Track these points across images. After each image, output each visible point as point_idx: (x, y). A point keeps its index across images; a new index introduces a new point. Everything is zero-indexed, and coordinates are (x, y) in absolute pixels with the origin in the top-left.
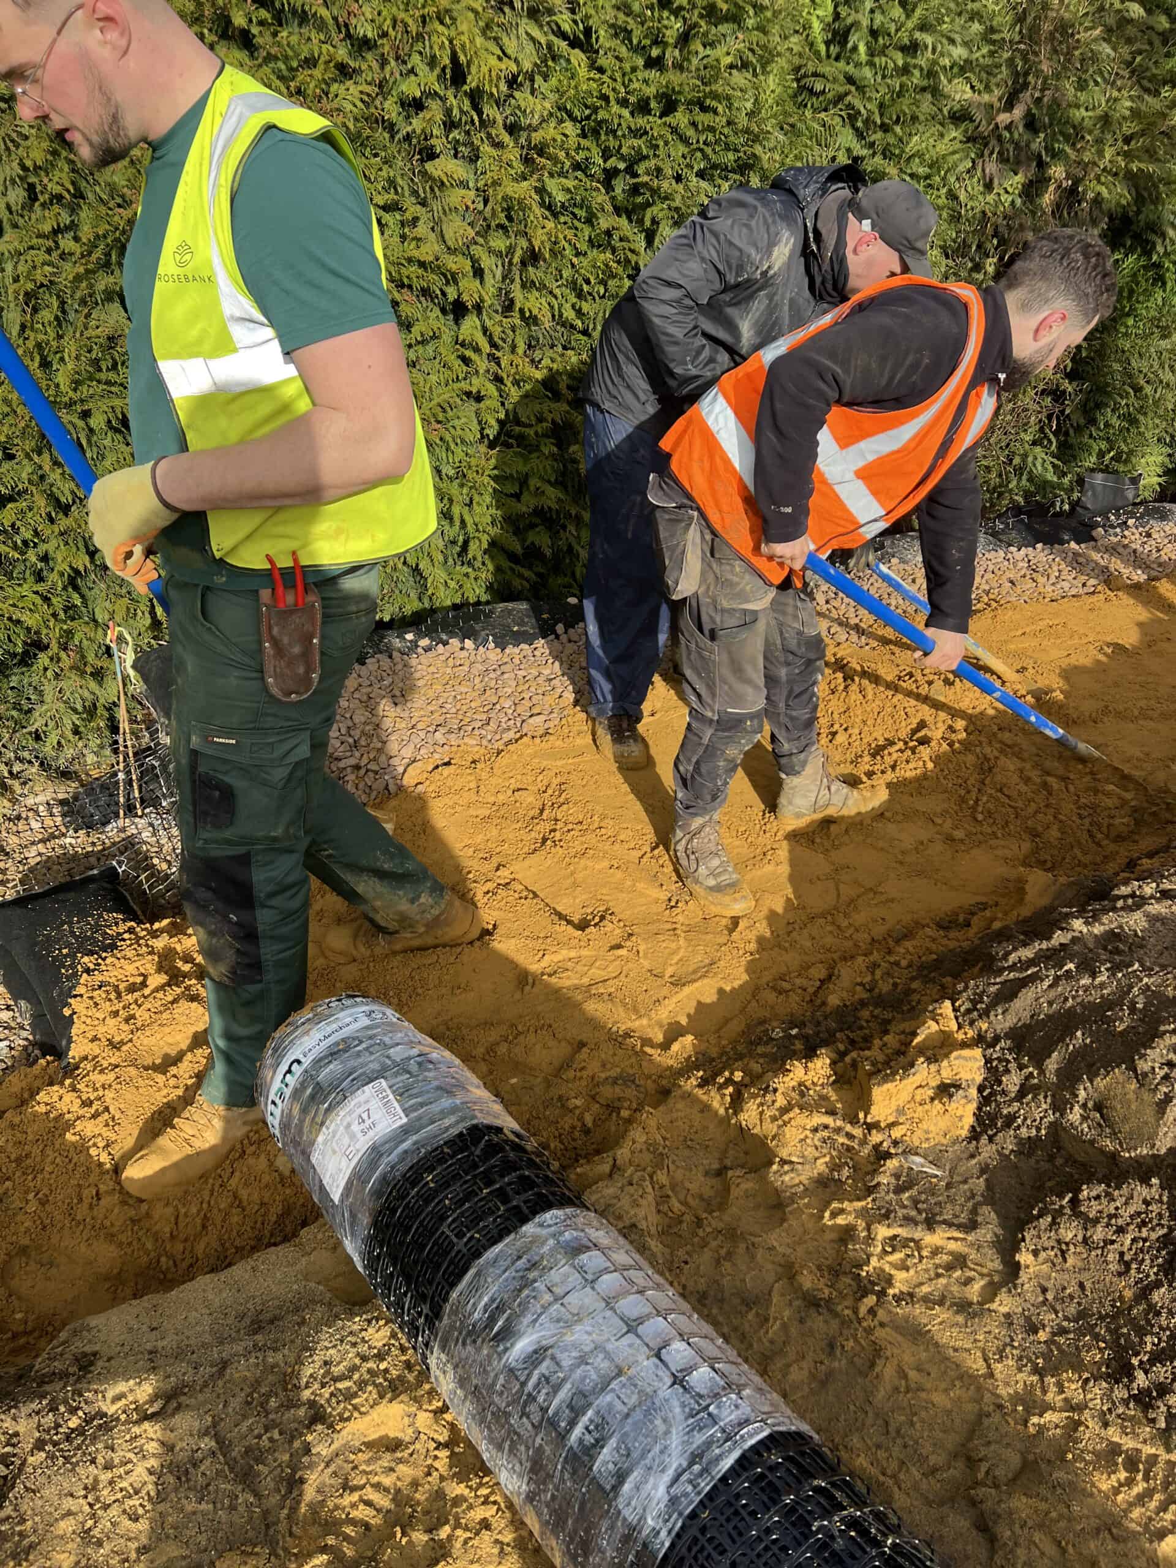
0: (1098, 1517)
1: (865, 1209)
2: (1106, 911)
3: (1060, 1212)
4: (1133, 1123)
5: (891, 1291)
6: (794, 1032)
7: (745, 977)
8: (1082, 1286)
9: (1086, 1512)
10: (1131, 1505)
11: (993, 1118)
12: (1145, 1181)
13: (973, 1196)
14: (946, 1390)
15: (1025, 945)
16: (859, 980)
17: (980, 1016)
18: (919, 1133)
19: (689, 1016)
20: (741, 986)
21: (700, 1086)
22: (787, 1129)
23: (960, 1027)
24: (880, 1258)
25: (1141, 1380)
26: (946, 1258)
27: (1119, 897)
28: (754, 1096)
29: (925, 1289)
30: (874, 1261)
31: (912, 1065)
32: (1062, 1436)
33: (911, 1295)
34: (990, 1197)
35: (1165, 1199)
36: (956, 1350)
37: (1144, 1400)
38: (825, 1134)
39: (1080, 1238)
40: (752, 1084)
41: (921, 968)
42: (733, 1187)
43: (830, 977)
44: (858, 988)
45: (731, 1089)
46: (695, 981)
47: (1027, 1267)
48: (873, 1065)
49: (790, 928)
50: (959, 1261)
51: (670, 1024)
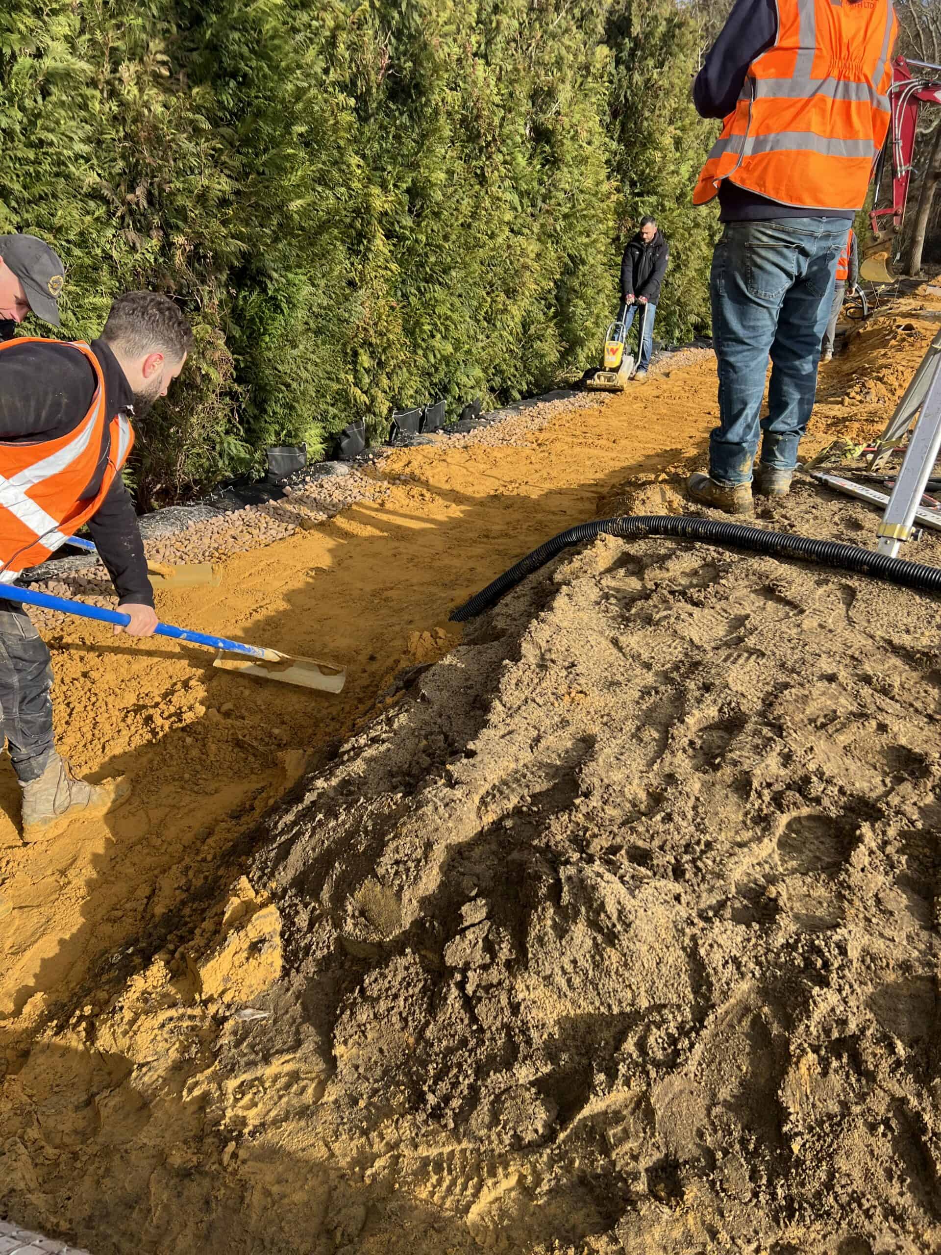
0: (424, 1222)
1: (215, 1073)
2: (337, 766)
3: (354, 1004)
4: (385, 914)
5: (246, 1131)
6: (130, 951)
7: (82, 920)
8: (381, 1051)
9: (415, 1223)
10: (444, 1198)
11: (295, 953)
12: (402, 953)
13: (294, 1021)
14: (302, 1187)
15: (287, 811)
16: (176, 886)
17: (269, 879)
18: (245, 990)
19: (35, 976)
20: (79, 930)
21: (57, 1034)
22: (137, 1037)
23: (257, 892)
24: (234, 1106)
25: (432, 1099)
26: (283, 1080)
27: (344, 753)
28: (105, 1021)
29: (273, 1114)
30: (229, 1113)
31: (225, 939)
32: (389, 1173)
33: (263, 1125)
34: (306, 1017)
35: (417, 960)
36: (303, 1150)
37: (436, 1114)
38: (172, 1025)
39: (372, 1016)
40: (102, 1011)
41: (223, 856)
42: (102, 1109)
43: (154, 891)
44: (177, 892)
45: (84, 1024)
46: (35, 942)
47: (342, 1056)
48: (197, 951)
49: (114, 862)
50: (295, 1076)
51: (18, 991)
